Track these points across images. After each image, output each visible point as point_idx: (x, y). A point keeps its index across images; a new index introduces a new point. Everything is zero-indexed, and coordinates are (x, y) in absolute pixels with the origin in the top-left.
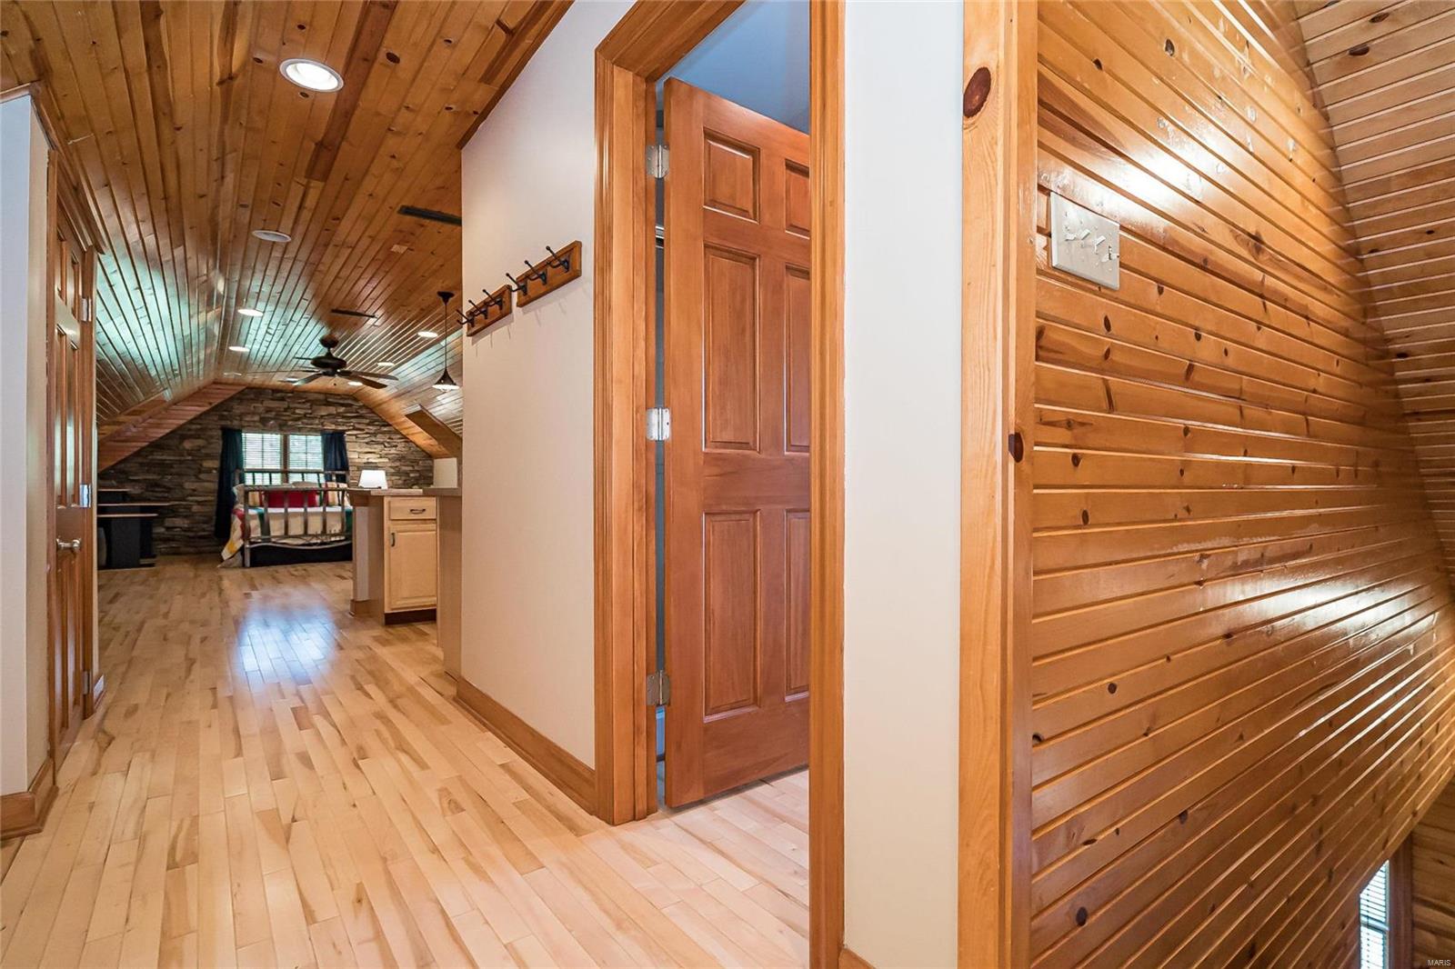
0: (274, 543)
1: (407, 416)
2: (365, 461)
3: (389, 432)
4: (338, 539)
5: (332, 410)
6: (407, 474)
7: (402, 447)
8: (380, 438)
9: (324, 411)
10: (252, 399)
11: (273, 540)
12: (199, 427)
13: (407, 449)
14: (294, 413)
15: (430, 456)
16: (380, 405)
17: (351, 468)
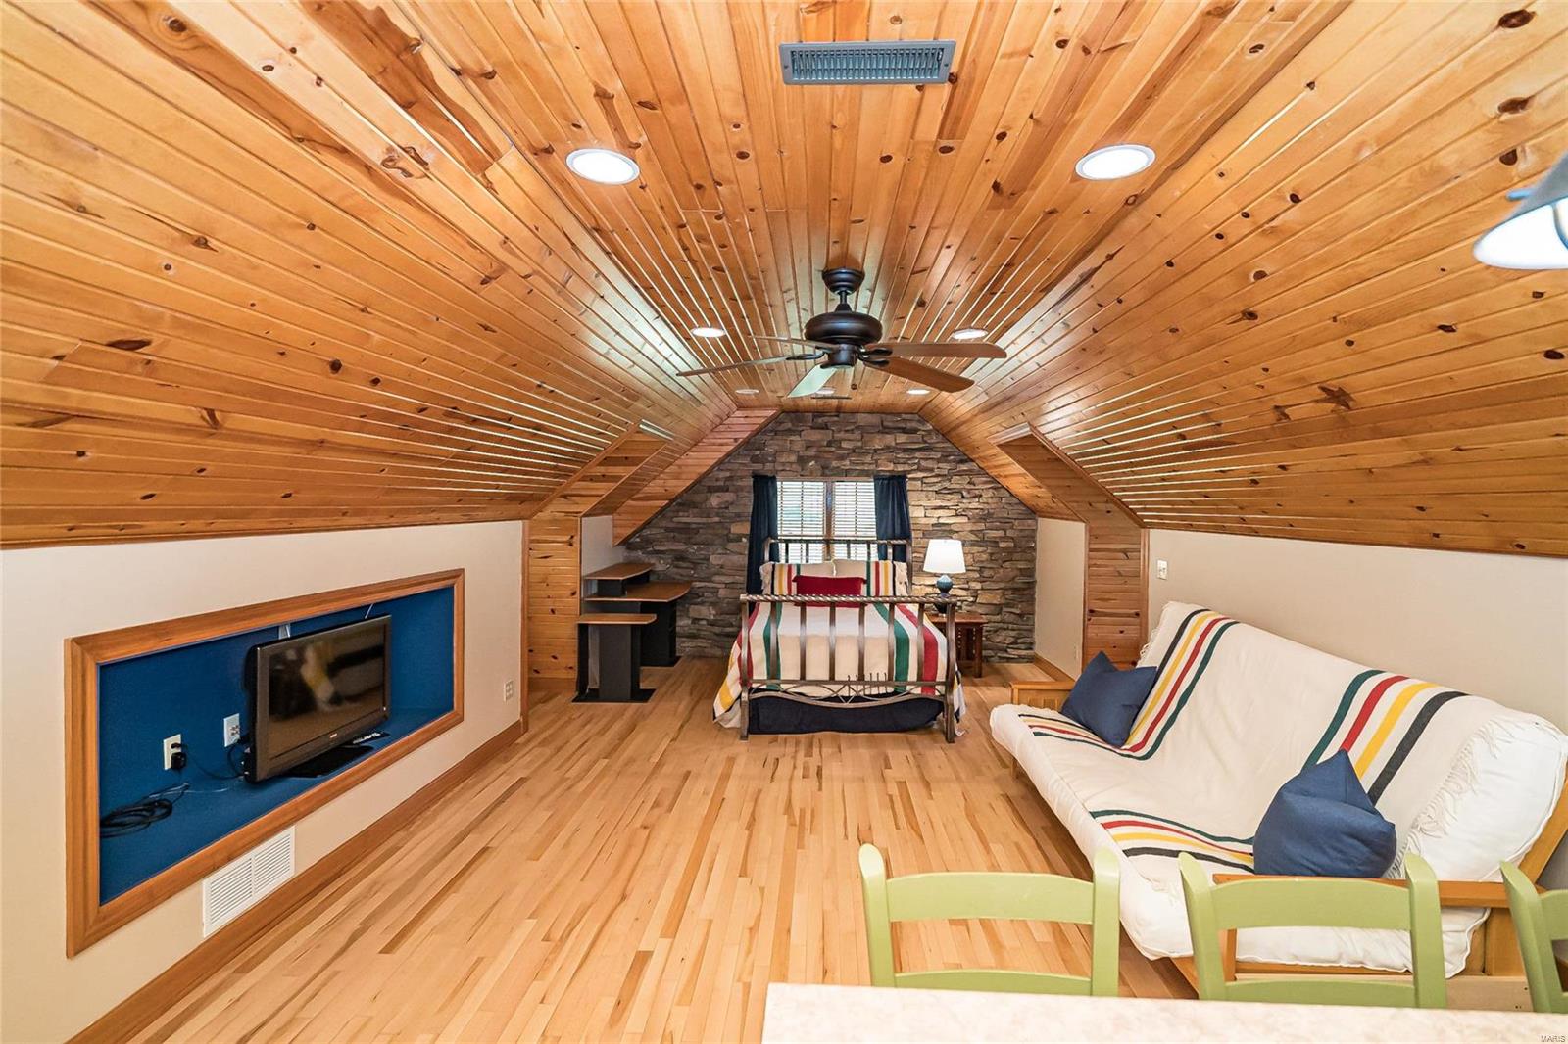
0: (785, 692)
1: (1000, 446)
2: (934, 521)
3: (969, 473)
4: (882, 691)
5: (889, 439)
6: (995, 542)
7: (988, 498)
8: (956, 482)
9: (878, 443)
10: (789, 430)
11: (784, 686)
12: (728, 474)
13: (995, 500)
14: (840, 448)
15: (1033, 512)
16: (958, 426)
17: (913, 534)
